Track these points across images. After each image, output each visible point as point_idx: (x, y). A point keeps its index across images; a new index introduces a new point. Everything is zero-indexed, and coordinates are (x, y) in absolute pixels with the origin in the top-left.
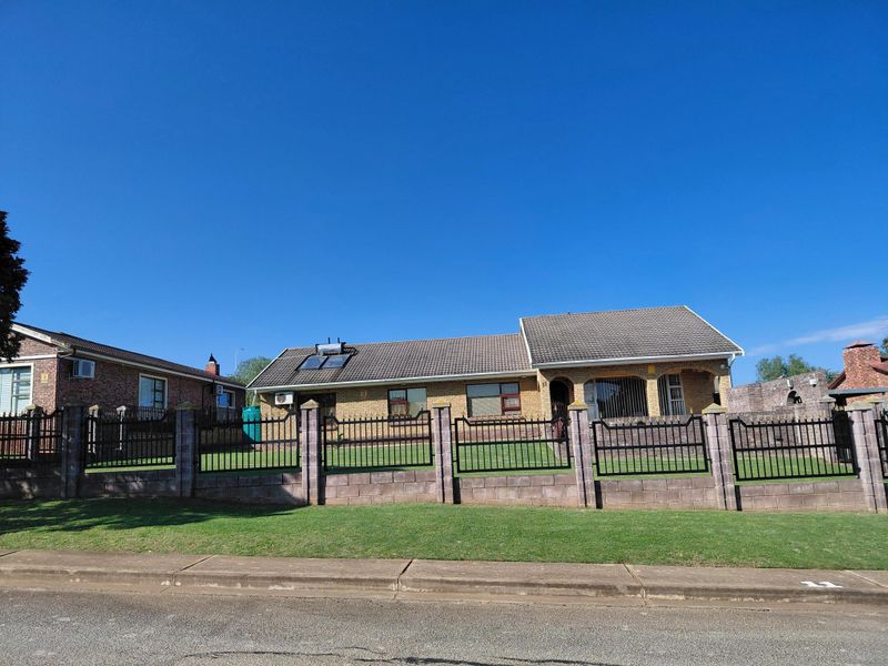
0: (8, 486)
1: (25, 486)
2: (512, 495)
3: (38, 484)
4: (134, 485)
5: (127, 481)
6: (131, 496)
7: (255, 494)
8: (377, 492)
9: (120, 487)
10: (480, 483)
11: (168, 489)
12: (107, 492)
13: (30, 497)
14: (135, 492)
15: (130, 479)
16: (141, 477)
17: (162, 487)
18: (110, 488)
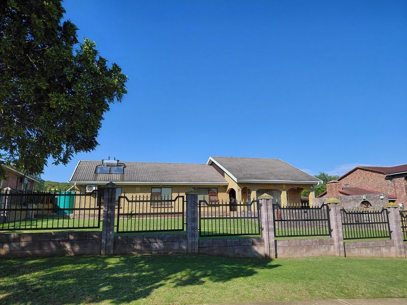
0: (53, 246)
1: (68, 246)
2: (368, 251)
3: (79, 244)
4: (156, 245)
5: (150, 243)
6: (154, 252)
7: (237, 251)
8: (304, 250)
9: (146, 247)
10: (354, 245)
11: (180, 248)
12: (135, 250)
13: (73, 254)
14: (157, 250)
15: (153, 240)
16: (161, 239)
17: (176, 247)
18: (138, 247)
